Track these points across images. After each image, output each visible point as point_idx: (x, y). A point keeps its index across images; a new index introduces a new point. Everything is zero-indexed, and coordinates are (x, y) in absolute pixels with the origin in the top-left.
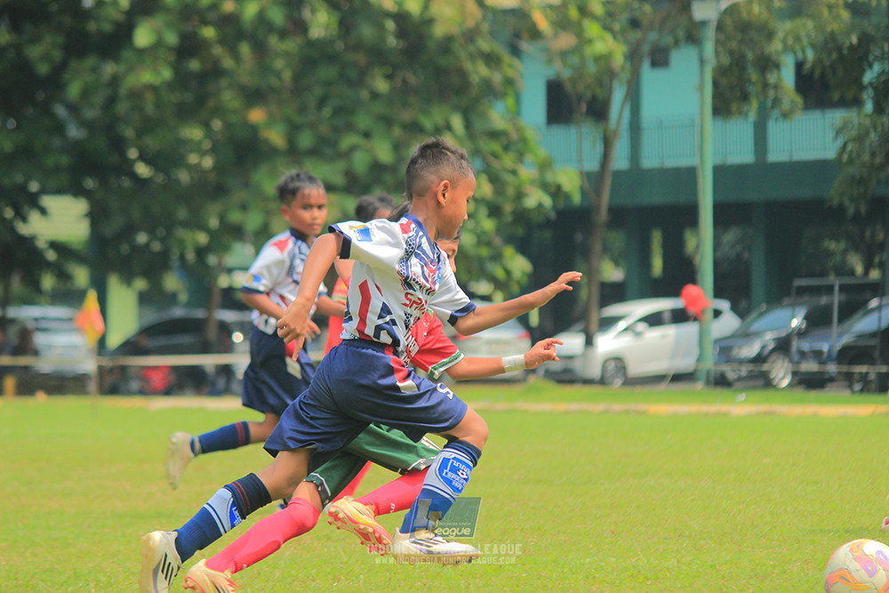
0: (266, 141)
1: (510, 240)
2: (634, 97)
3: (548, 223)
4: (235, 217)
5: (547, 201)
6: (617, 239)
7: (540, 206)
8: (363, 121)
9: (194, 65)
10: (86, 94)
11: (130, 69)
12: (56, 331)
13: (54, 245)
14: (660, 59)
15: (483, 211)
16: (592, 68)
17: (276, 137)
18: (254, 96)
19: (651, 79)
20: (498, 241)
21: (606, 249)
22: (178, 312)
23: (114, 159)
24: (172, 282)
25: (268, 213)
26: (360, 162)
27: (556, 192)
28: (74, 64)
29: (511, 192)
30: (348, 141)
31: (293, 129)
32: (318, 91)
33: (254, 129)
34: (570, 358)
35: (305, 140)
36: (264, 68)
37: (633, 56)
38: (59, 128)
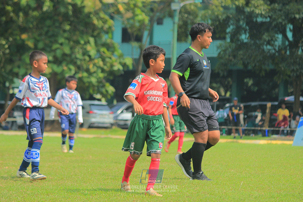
0: (27, 45)
1: (108, 80)
2: (151, 35)
3: (121, 75)
4: (16, 70)
5: (121, 68)
7: (119, 70)
8: (61, 40)
9: (4, 19)
14: (160, 22)
15: (100, 71)
16: (137, 24)
17: (30, 44)
18: (24, 30)
19: (157, 28)
20: (104, 81)
25: (27, 69)
26: (59, 53)
27: (124, 65)
29: (109, 64)
30: (55, 46)
31: (37, 41)
32: (46, 29)
33: (23, 41)
34: (127, 120)
35: (41, 45)
36: (27, 21)
37: (151, 21)
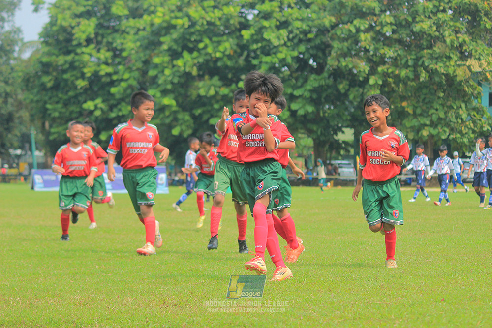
0: (407, 112)
5: (489, 128)
8: (436, 106)
9: (386, 89)
10: (354, 98)
11: (368, 91)
12: (345, 167)
13: (344, 142)
15: (471, 132)
17: (410, 110)
18: (403, 98)
23: (363, 118)
25: (408, 132)
26: (435, 118)
28: (352, 89)
29: (479, 126)
30: (431, 111)
31: (415, 108)
32: (422, 97)
33: (404, 108)
35: (419, 111)
36: (406, 90)
38: (347, 109)
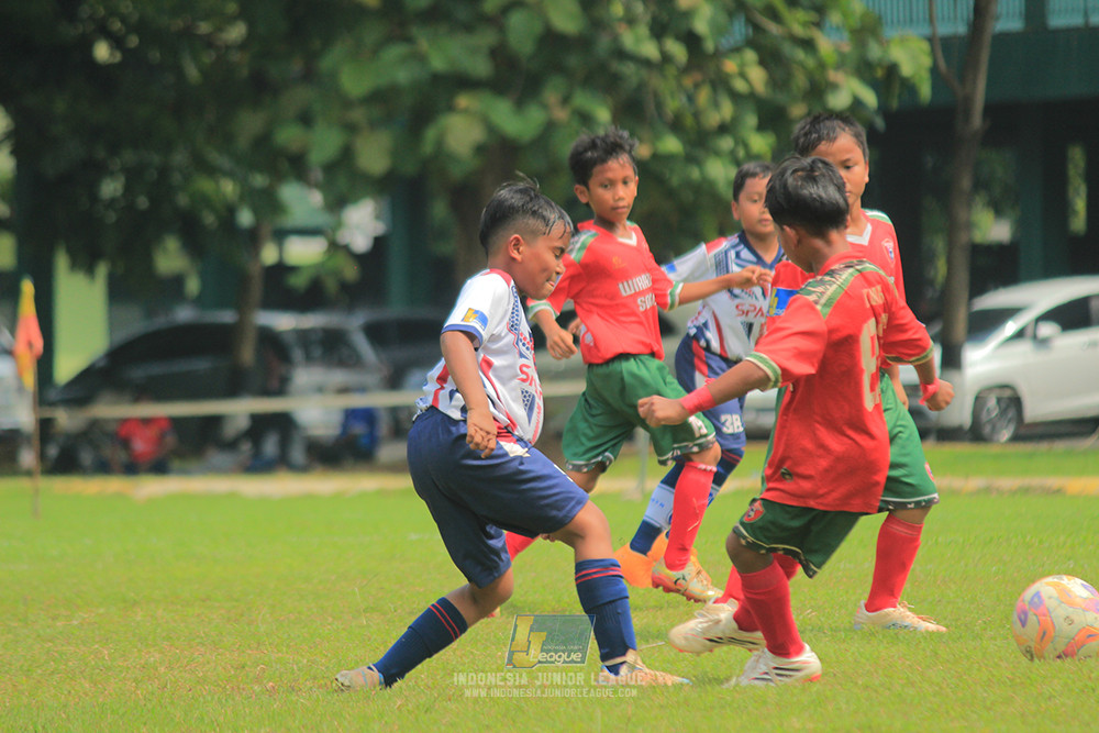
4: (289, 136)
6: (1000, 165)
15: (749, 118)
21: (980, 185)
22: (184, 314)
24: (170, 258)
27: (886, 79)
29: (800, 81)
